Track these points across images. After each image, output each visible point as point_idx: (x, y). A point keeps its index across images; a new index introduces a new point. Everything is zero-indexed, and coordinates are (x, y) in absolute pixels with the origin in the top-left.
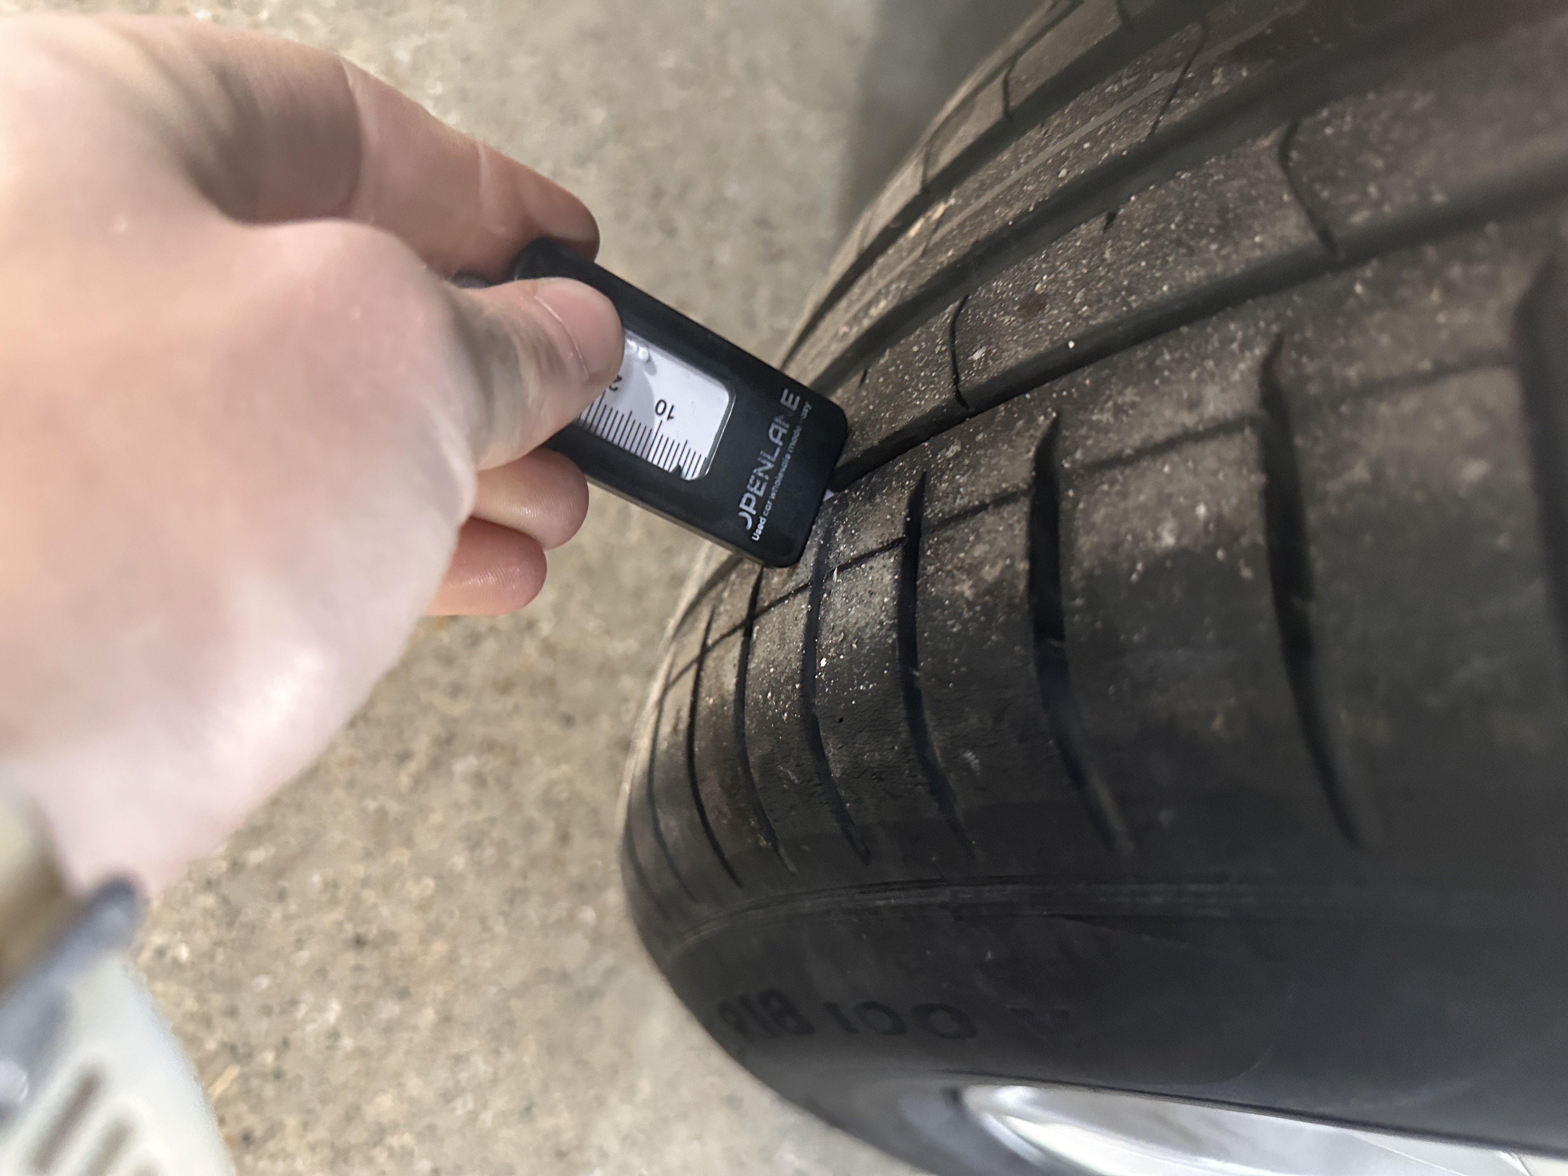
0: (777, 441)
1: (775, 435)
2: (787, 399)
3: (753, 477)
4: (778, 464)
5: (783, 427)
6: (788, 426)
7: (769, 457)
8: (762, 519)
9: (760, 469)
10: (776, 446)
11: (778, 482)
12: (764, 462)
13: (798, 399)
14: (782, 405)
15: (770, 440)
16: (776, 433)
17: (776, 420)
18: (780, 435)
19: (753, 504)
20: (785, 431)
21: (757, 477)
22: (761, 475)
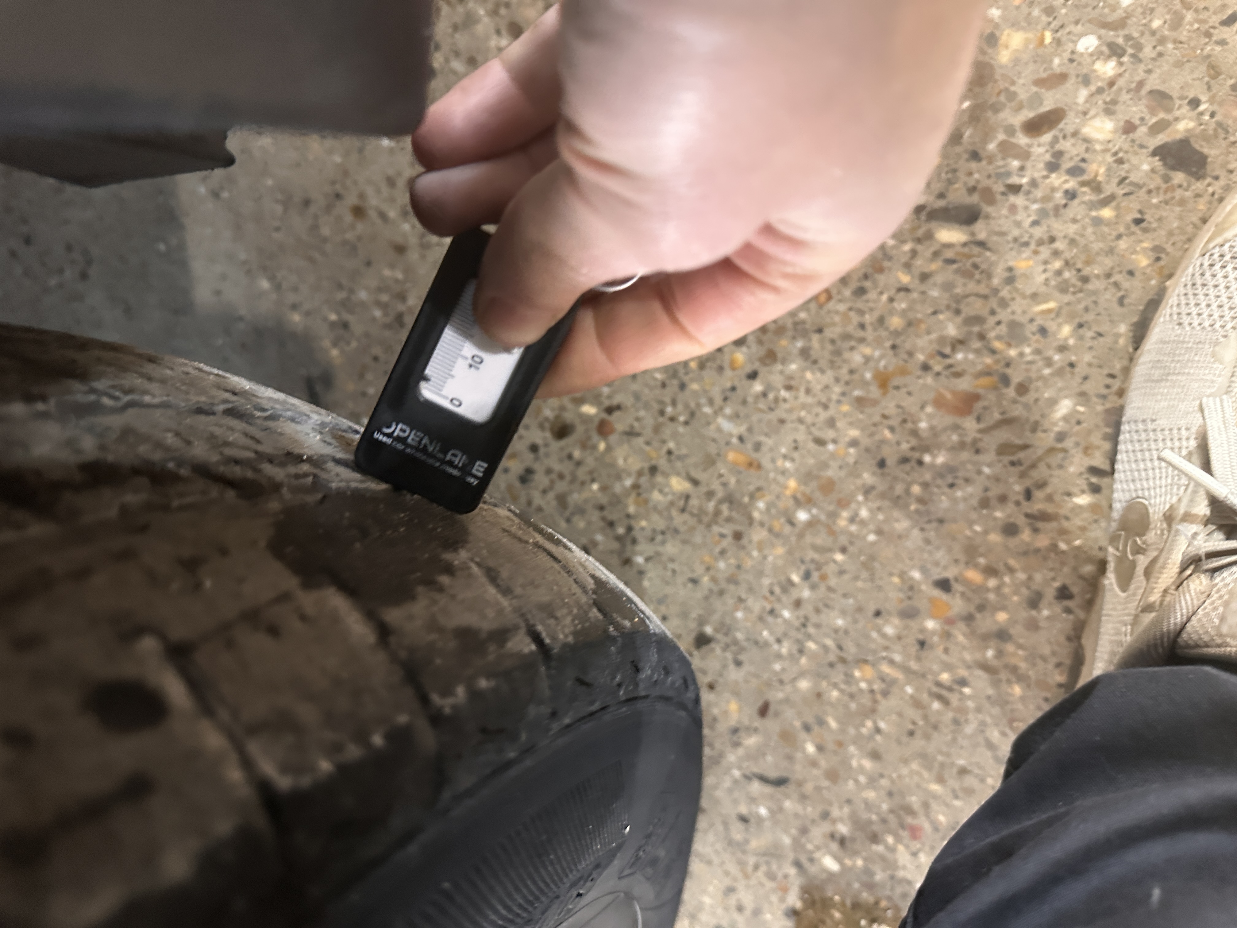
0: (449, 457)
1: (453, 455)
2: (479, 466)
3: (422, 435)
4: (431, 456)
5: (460, 461)
6: (460, 465)
7: (438, 448)
8: (391, 440)
9: (428, 443)
10: (446, 455)
11: (419, 455)
12: (434, 444)
13: (480, 475)
14: (476, 462)
15: (448, 451)
16: (454, 455)
17: (464, 457)
18: (453, 458)
19: (402, 435)
20: (456, 463)
21: (421, 440)
22: (424, 442)
